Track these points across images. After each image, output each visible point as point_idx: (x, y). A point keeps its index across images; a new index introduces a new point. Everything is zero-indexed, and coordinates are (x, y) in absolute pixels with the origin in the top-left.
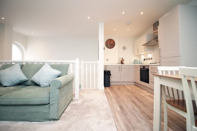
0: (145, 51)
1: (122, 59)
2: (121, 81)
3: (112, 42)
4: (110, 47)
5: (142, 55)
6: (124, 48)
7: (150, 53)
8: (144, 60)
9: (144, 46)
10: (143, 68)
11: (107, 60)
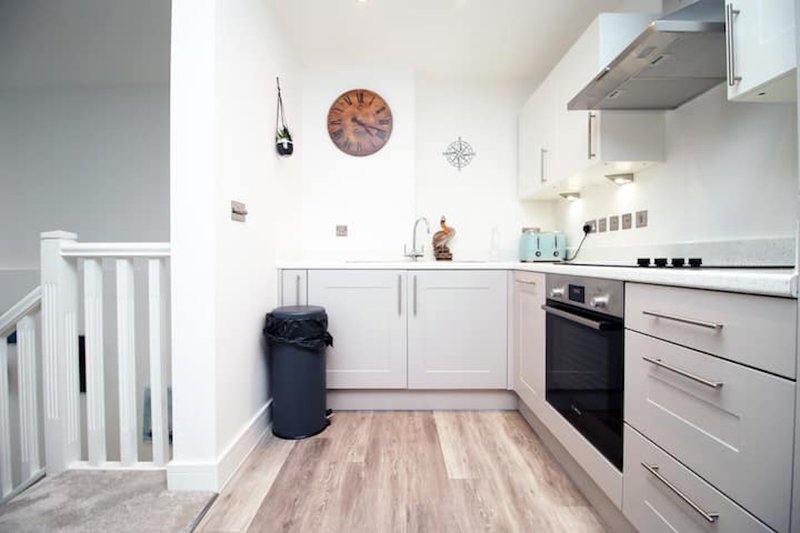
0: (591, 155)
1: (443, 222)
2: (410, 387)
3: (373, 109)
4: (359, 145)
5: (570, 198)
6: (459, 154)
7: (630, 176)
8: (587, 229)
9: (583, 115)
10: (566, 300)
11: (342, 231)
